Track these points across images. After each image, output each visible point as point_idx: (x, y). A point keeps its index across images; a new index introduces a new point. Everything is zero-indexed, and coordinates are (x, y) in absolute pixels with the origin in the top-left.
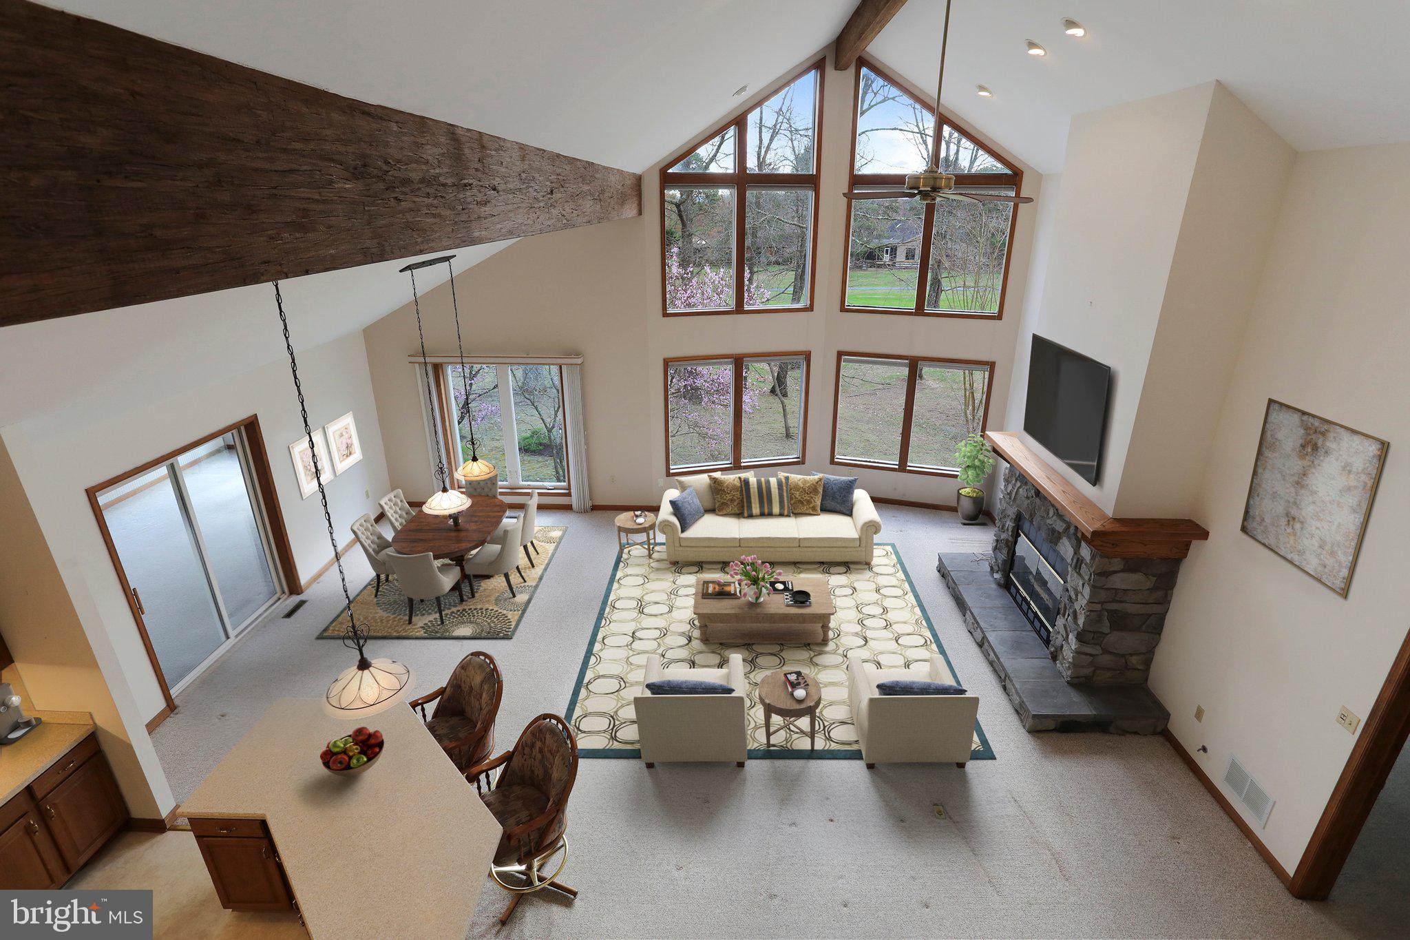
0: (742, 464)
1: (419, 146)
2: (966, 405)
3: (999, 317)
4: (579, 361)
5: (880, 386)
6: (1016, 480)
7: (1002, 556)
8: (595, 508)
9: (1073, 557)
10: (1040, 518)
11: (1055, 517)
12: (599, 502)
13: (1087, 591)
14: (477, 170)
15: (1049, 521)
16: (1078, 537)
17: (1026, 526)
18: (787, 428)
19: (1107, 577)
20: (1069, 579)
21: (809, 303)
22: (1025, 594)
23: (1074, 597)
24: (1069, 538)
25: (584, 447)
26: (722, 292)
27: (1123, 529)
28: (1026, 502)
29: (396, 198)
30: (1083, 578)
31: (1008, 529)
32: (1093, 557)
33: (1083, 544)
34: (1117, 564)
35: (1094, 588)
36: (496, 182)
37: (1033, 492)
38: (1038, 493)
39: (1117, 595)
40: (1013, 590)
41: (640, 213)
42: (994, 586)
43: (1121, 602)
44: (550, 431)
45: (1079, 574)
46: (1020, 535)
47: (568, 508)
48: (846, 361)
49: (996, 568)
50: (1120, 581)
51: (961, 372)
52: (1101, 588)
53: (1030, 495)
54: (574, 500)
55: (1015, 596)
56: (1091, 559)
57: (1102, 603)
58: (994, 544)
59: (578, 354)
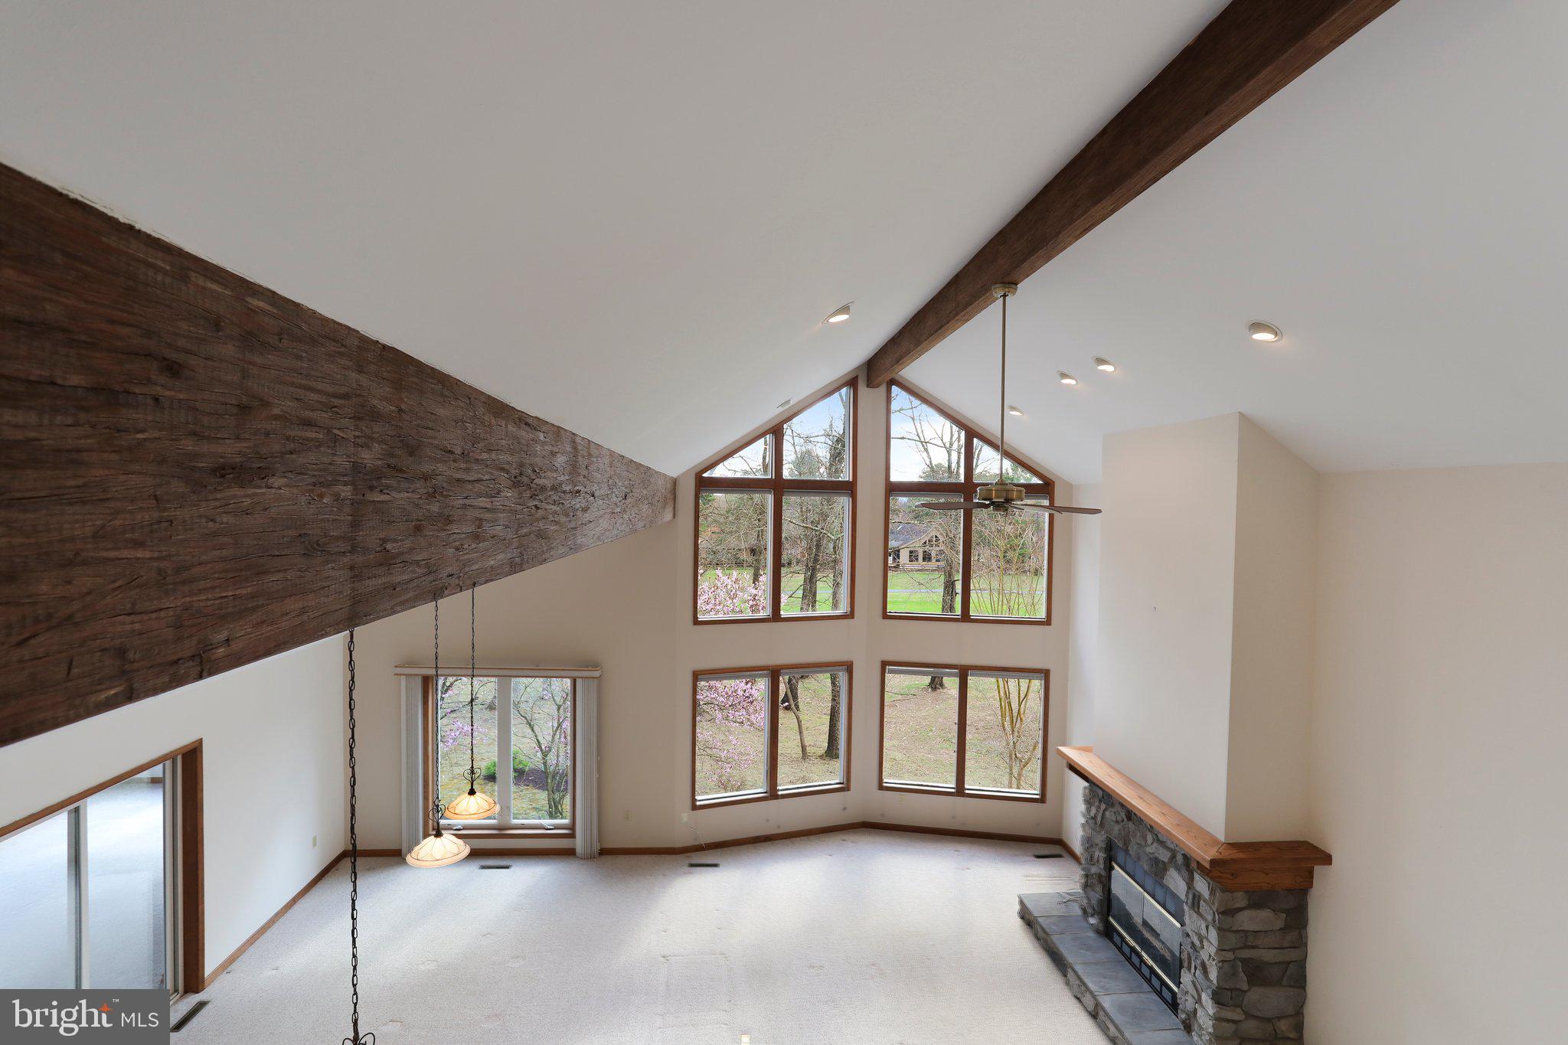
0: (780, 793)
1: (553, 454)
2: (1003, 716)
3: (1048, 622)
4: (597, 674)
5: (900, 697)
6: (1100, 801)
7: (1097, 895)
8: (604, 852)
9: (1187, 892)
10: (1137, 846)
11: (1155, 844)
12: (610, 844)
13: (1213, 935)
14: (584, 477)
15: (1149, 850)
16: (1189, 865)
17: (1121, 856)
18: (803, 748)
19: (1233, 917)
20: (1187, 920)
21: (849, 609)
22: (1132, 943)
23: (1198, 943)
24: (1178, 869)
25: (595, 776)
26: (735, 595)
27: (1241, 855)
28: (1117, 828)
29: (536, 506)
30: (1205, 919)
31: (1098, 861)
32: (1212, 892)
33: (1197, 876)
34: (1240, 899)
35: (1221, 930)
36: (595, 488)
37: (1123, 815)
38: (1131, 815)
39: (1248, 940)
40: (1116, 939)
41: (674, 516)
42: (1091, 934)
43: (1254, 947)
44: (545, 755)
45: (1198, 913)
46: (1113, 868)
47: (569, 853)
48: (891, 672)
49: (1089, 910)
50: (1250, 920)
51: (993, 680)
52: (1229, 930)
53: (1119, 818)
54: (579, 843)
55: (1120, 946)
56: (1210, 894)
57: (1233, 950)
58: (1083, 881)
59: (594, 665)
